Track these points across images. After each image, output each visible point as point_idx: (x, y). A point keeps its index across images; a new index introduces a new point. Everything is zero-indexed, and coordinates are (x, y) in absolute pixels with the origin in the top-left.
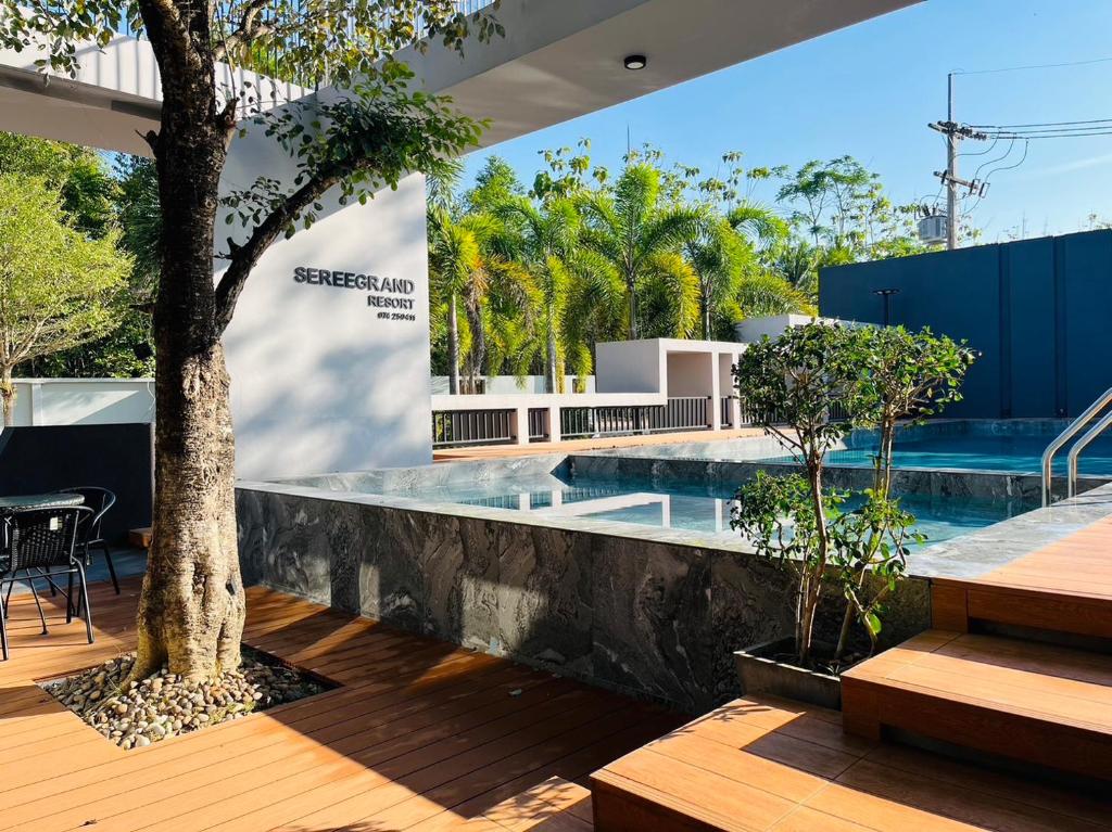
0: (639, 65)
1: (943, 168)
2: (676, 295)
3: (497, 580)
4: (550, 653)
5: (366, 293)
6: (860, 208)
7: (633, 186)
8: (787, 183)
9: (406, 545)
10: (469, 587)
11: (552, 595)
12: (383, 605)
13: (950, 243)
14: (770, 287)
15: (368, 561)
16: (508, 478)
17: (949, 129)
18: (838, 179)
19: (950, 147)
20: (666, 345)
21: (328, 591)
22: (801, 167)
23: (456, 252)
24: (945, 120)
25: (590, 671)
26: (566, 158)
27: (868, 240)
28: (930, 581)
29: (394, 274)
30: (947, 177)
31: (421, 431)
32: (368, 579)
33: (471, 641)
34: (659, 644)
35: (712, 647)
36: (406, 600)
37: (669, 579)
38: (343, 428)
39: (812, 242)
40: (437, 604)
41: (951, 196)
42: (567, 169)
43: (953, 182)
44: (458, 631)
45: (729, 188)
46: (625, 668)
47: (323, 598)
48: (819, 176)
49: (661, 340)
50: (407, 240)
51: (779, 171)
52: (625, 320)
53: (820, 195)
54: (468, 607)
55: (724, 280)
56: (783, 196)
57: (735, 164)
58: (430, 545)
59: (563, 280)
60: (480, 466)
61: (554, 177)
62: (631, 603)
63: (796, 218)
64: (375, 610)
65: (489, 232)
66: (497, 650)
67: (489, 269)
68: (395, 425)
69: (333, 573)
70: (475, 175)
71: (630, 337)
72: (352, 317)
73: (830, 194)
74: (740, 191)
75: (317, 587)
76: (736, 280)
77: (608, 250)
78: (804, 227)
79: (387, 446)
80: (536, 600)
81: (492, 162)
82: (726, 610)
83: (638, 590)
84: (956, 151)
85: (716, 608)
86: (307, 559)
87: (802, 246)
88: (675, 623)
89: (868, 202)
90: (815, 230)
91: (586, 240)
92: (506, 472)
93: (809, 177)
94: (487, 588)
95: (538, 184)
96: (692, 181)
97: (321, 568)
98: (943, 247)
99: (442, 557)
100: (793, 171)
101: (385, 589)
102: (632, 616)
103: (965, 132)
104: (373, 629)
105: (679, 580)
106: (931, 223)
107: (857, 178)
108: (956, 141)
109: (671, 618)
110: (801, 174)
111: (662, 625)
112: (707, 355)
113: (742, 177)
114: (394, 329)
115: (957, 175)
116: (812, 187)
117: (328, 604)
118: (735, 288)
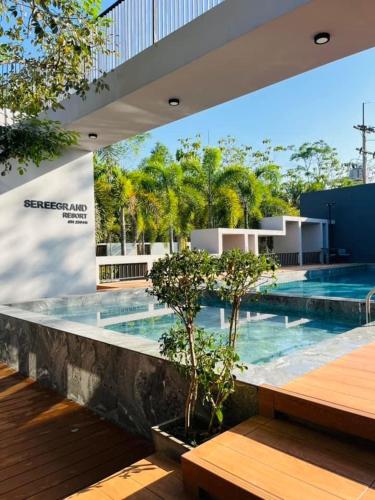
0: (175, 103)
1: (360, 147)
2: (229, 207)
3: (80, 366)
4: (100, 406)
5: (61, 211)
6: (326, 164)
7: (210, 157)
8: (293, 152)
9: (46, 344)
10: (70, 368)
11: (102, 376)
12: (38, 373)
13: (364, 181)
14: (276, 204)
15: (32, 351)
16: (133, 299)
17: (363, 128)
18: (318, 151)
19: (364, 137)
20: (222, 231)
21: (17, 363)
22: (301, 145)
23: (121, 189)
24: (361, 124)
25: (116, 417)
26: (190, 142)
27: (330, 179)
28: (258, 388)
29: (77, 202)
30: (363, 151)
31: (93, 276)
32: (32, 359)
33: (71, 396)
34: (145, 407)
35: (165, 411)
36: (46, 372)
37: (149, 373)
38: (51, 277)
39: (305, 179)
40: (58, 375)
41: (364, 159)
42: (191, 148)
43: (365, 153)
44: (66, 390)
45: (266, 155)
46: (130, 418)
47: (15, 367)
48: (309, 149)
49: (220, 229)
50: (84, 186)
51: (291, 147)
52: (207, 219)
53: (310, 158)
54: (69, 378)
55: (252, 199)
56: (292, 159)
57: (268, 145)
58: (55, 345)
59: (175, 201)
60: (118, 293)
61: (185, 151)
62: (133, 384)
63: (299, 168)
64: (35, 375)
65: (140, 179)
66: (81, 402)
67: (138, 196)
68: (77, 275)
69: (19, 355)
70: (150, 150)
71: (209, 226)
72: (55, 224)
73: (314, 158)
74: (271, 157)
75: (14, 362)
76: (259, 199)
77: (198, 186)
78: (303, 172)
79: (73, 285)
80: (96, 379)
81: (158, 144)
82: (171, 392)
83: (136, 378)
84: (367, 138)
85: (167, 391)
86: (10, 347)
87: (300, 181)
88: (151, 397)
89: (330, 161)
90: (308, 174)
91: (186, 182)
92: (131, 296)
93: (305, 150)
94: (76, 370)
95: (178, 154)
96: (249, 152)
97: (15, 352)
98: (361, 183)
99: (59, 352)
100: (297, 148)
101: (39, 365)
102: (133, 392)
103: (371, 130)
104: (32, 386)
105: (152, 374)
106: (355, 172)
107: (327, 150)
108: (366, 134)
109: (149, 394)
110: (301, 149)
111: (145, 397)
112: (242, 236)
113: (271, 151)
114: (77, 229)
115: (368, 149)
116: (305, 155)
117: (17, 370)
118: (258, 204)
